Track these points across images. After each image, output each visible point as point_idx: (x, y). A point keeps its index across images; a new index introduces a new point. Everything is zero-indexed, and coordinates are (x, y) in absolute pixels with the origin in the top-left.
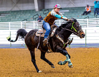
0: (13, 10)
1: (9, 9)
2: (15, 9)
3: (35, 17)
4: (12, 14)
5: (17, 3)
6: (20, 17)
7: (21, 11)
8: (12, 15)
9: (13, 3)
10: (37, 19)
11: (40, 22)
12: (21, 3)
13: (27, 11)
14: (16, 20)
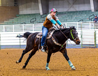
0: (69, 11)
1: (65, 10)
2: (72, 10)
3: (91, 18)
4: (68, 14)
5: (73, 4)
6: (76, 18)
7: (77, 11)
8: (68, 16)
9: (69, 4)
10: (93, 20)
11: (96, 22)
12: (77, 4)
13: (83, 11)
14: (72, 20)
